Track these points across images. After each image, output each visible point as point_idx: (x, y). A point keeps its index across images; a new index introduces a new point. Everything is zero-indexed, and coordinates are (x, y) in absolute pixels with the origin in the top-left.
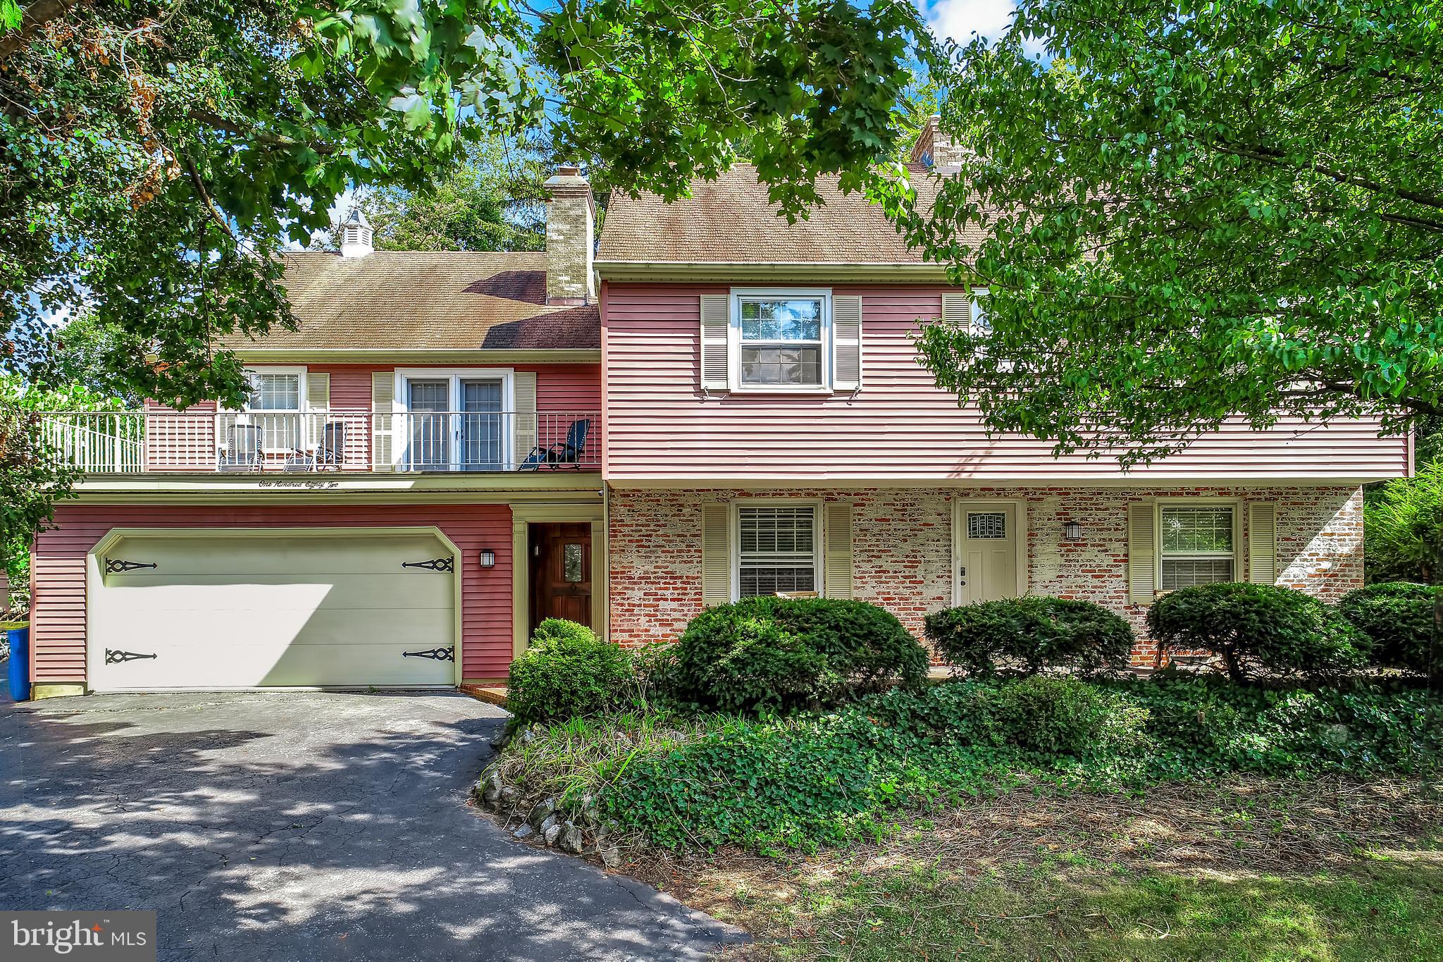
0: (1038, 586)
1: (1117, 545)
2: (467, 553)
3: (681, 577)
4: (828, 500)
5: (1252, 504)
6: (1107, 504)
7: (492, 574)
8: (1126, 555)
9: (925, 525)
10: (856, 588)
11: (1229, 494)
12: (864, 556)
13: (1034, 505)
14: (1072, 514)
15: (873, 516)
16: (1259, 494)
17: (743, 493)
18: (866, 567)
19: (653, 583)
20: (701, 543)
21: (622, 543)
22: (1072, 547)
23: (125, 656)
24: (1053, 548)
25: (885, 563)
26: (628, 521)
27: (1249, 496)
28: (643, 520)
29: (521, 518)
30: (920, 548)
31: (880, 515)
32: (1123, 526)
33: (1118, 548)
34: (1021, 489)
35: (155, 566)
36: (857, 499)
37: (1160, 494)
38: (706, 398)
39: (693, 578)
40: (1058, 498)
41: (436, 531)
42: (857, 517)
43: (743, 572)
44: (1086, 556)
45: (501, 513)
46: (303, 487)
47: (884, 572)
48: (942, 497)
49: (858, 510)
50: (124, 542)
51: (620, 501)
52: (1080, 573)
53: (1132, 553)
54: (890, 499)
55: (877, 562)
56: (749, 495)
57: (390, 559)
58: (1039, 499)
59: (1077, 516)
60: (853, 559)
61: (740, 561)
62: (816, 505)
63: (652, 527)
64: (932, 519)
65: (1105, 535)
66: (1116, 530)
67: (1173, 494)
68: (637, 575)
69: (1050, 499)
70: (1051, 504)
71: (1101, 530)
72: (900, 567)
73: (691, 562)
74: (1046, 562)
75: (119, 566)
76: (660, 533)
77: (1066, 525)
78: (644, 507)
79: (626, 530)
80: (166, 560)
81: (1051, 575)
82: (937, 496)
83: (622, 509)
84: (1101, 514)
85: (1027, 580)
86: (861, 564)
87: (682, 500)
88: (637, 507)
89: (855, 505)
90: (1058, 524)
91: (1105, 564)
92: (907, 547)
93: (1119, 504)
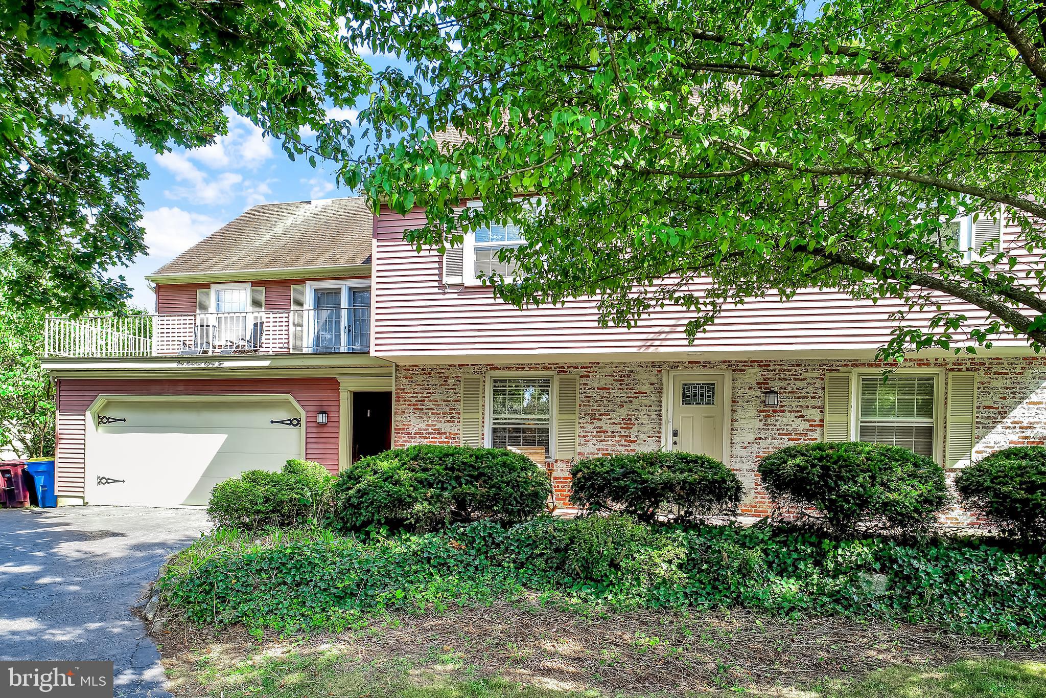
0: (738, 446)
1: (813, 411)
2: (310, 414)
3: (445, 433)
4: (559, 372)
5: (951, 374)
6: (804, 375)
7: (325, 430)
8: (822, 421)
9: (639, 393)
10: (580, 445)
11: (928, 365)
12: (588, 419)
13: (738, 375)
14: (771, 384)
15: (596, 385)
16: (960, 364)
17: (494, 368)
18: (589, 428)
19: (425, 438)
20: (460, 407)
21: (404, 407)
22: (771, 413)
23: (108, 481)
24: (753, 413)
25: (605, 424)
26: (408, 389)
27: (950, 366)
28: (418, 389)
29: (345, 388)
30: (635, 412)
31: (602, 385)
32: (820, 394)
33: (815, 415)
34: (724, 362)
35: (124, 420)
36: (583, 372)
37: (857, 366)
38: (447, 291)
39: (455, 434)
40: (759, 370)
41: (289, 397)
42: (582, 387)
43: (495, 430)
44: (783, 421)
45: (331, 384)
46: (203, 365)
47: (604, 432)
48: (655, 369)
49: (584, 380)
50: (108, 405)
51: (403, 373)
52: (777, 436)
53: (827, 419)
54: (610, 371)
55: (598, 424)
56: (498, 369)
57: (262, 418)
58: (741, 371)
59: (776, 385)
60: (578, 421)
61: (492, 421)
62: (552, 377)
63: (425, 394)
64: (645, 388)
65: (803, 402)
66: (813, 398)
67: (870, 365)
68: (413, 431)
69: (751, 370)
70: (753, 375)
71: (799, 398)
72: (617, 427)
73: (453, 422)
74: (745, 426)
75: (104, 420)
76: (431, 398)
77: (766, 393)
78: (419, 378)
79: (407, 396)
80: (131, 416)
81: (750, 437)
82: (650, 369)
83: (404, 380)
84: (799, 384)
85: (729, 441)
86: (585, 425)
87: (447, 373)
88: (414, 379)
89: (582, 376)
90: (758, 393)
91: (800, 429)
92: (623, 412)
93: (816, 374)
